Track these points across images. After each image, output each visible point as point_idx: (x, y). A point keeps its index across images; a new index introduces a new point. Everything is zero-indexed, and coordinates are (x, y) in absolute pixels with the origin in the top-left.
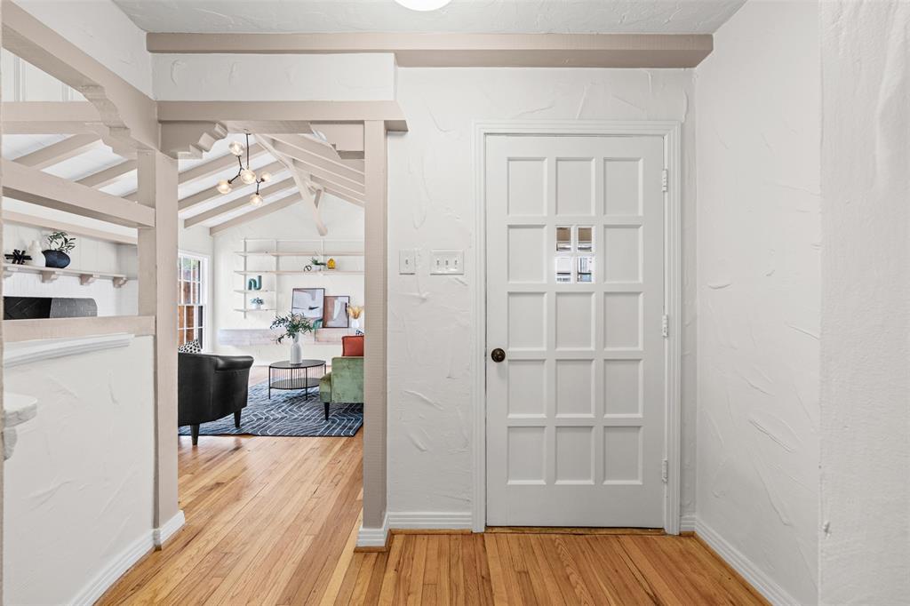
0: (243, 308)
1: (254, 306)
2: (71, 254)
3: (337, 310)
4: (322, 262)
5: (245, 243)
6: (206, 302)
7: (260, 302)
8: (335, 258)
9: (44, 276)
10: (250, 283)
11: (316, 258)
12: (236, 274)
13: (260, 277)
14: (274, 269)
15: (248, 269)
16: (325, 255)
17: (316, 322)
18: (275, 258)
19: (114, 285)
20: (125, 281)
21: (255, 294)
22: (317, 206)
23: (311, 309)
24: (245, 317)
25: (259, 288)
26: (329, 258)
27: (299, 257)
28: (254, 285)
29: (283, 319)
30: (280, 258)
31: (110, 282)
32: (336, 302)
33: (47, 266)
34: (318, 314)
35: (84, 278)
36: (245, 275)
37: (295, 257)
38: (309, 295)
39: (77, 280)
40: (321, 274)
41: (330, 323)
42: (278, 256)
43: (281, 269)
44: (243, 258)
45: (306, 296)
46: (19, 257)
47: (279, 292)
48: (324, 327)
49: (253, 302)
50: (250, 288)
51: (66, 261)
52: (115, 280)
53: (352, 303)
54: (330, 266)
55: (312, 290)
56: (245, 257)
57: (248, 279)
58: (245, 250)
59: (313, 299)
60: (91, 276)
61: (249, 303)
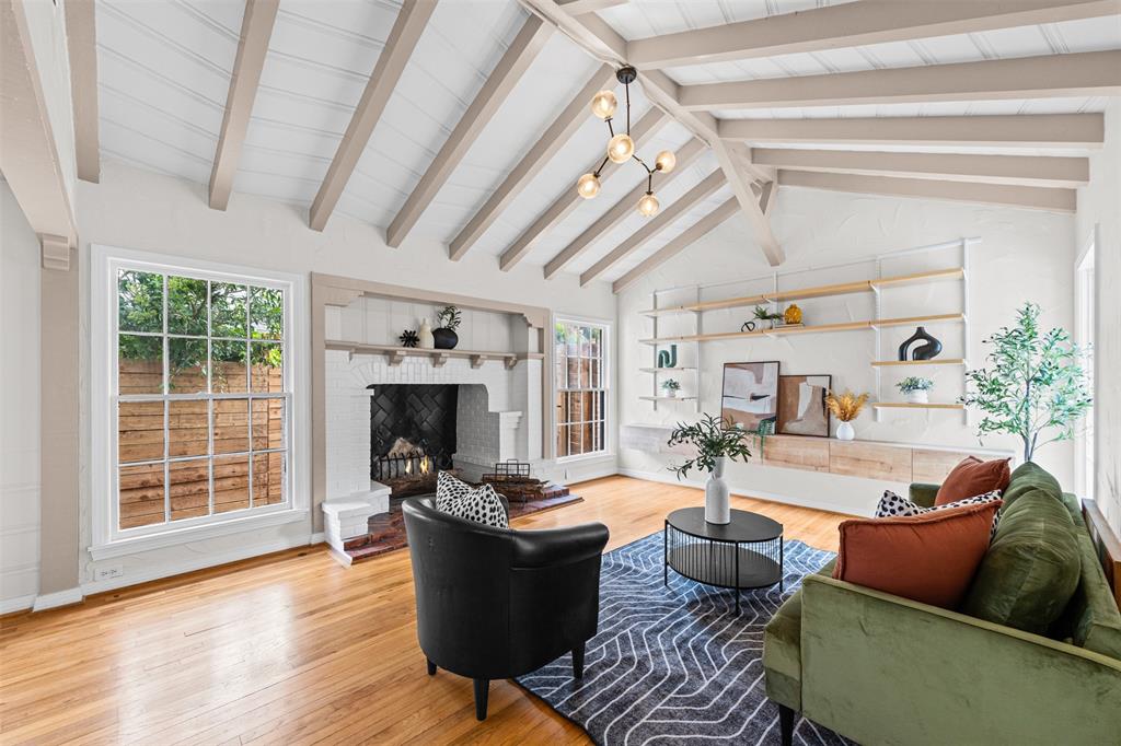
0: (652, 395)
1: (664, 393)
2: (457, 331)
3: (805, 400)
4: (775, 312)
5: (655, 296)
6: (608, 387)
7: (674, 386)
8: (799, 303)
9: (436, 359)
10: (661, 357)
11: (763, 307)
12: (642, 345)
13: (674, 347)
14: (695, 333)
15: (659, 336)
16: (780, 300)
17: (764, 421)
18: (695, 316)
19: (506, 366)
20: (516, 362)
21: (667, 374)
22: (764, 212)
23: (754, 398)
24: (655, 409)
25: (673, 365)
26: (787, 305)
27: (732, 309)
28: (667, 360)
29: (691, 429)
30: (705, 315)
31: (501, 364)
32: (802, 386)
33: (436, 347)
34: (766, 408)
35: (474, 359)
36: (656, 345)
37: (726, 310)
38: (751, 373)
39: (467, 362)
40: (772, 335)
41: (791, 426)
42: (700, 312)
43: (705, 332)
44: (652, 321)
45: (746, 376)
46: (410, 339)
47: (702, 369)
48: (778, 432)
49: (665, 386)
50: (661, 365)
51: (453, 340)
52: (506, 359)
53: (837, 390)
54: (791, 319)
55: (755, 366)
56: (655, 318)
57: (659, 349)
58: (655, 307)
59: (759, 380)
60: (479, 356)
61: (659, 387)
